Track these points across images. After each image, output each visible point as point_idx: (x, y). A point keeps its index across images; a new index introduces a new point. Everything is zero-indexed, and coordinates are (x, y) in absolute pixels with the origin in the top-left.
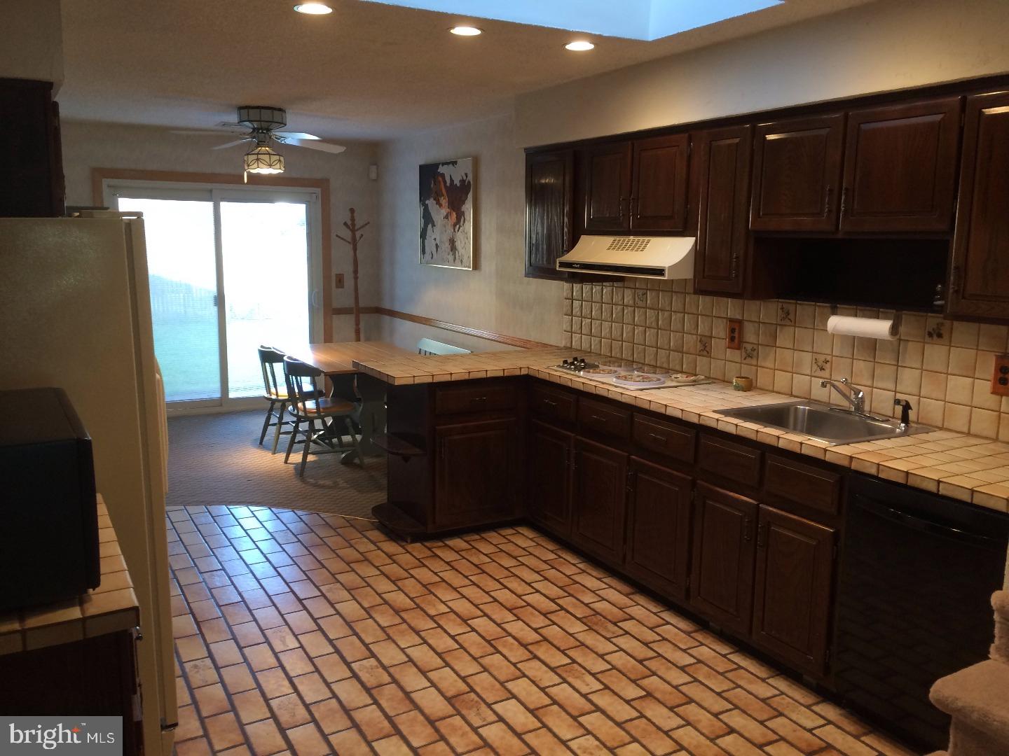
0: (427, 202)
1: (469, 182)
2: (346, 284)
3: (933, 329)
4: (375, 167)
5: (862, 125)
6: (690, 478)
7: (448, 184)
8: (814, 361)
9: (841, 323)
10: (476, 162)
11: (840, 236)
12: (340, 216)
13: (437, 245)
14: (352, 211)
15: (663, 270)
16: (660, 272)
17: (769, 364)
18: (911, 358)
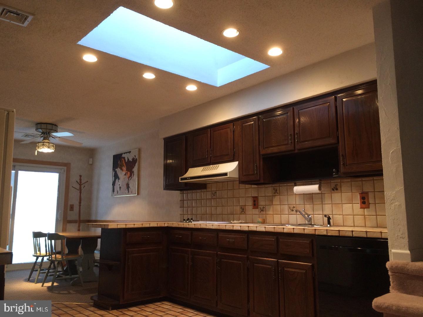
0: (116, 170)
1: (136, 159)
2: (74, 209)
3: (334, 187)
4: (92, 159)
5: (299, 111)
6: (246, 256)
7: (126, 161)
8: (289, 208)
9: (299, 189)
10: (140, 150)
11: (296, 151)
12: (74, 178)
13: (120, 187)
14: (81, 176)
15: (227, 173)
16: (226, 174)
17: (271, 212)
18: (327, 200)
